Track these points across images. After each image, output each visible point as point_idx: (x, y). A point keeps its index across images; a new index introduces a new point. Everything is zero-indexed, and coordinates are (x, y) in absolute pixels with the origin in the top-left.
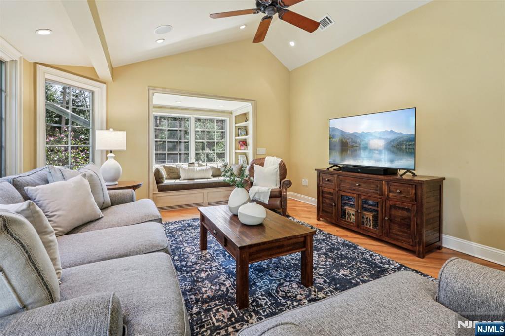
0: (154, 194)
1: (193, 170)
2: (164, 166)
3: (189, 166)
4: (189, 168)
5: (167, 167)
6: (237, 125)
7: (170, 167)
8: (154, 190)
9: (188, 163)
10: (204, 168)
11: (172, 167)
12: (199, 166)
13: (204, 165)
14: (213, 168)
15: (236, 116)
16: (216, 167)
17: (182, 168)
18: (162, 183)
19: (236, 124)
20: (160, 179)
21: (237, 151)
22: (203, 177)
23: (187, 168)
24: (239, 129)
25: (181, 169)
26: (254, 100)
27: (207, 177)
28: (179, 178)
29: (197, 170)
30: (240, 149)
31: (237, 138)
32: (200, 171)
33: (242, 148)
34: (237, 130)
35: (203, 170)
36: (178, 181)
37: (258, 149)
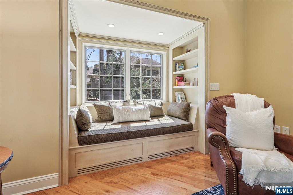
0: (70, 150)
1: (128, 111)
2: (94, 105)
3: (124, 105)
4: (123, 108)
5: (97, 105)
6: (174, 59)
7: (101, 105)
8: (71, 143)
9: (122, 101)
10: (141, 107)
11: (103, 106)
12: (135, 105)
13: (141, 104)
14: (151, 107)
15: (173, 49)
16: (155, 105)
17: (115, 107)
18: (87, 131)
19: (173, 57)
20: (84, 124)
21: (174, 87)
22: (141, 118)
23: (121, 108)
24: (176, 64)
25: (113, 108)
26: (207, 19)
27: (145, 118)
28: (112, 120)
29: (134, 110)
30: (178, 85)
31: (175, 73)
32: (136, 111)
33: (180, 84)
34: (174, 64)
35: (140, 110)
36: (109, 126)
37: (210, 83)
